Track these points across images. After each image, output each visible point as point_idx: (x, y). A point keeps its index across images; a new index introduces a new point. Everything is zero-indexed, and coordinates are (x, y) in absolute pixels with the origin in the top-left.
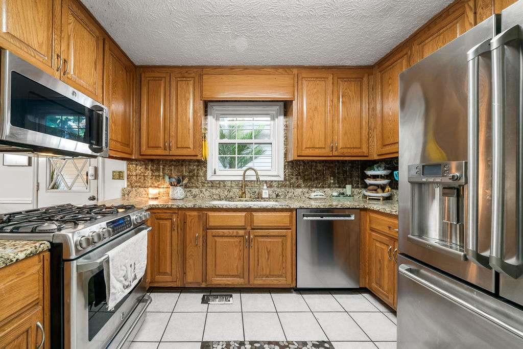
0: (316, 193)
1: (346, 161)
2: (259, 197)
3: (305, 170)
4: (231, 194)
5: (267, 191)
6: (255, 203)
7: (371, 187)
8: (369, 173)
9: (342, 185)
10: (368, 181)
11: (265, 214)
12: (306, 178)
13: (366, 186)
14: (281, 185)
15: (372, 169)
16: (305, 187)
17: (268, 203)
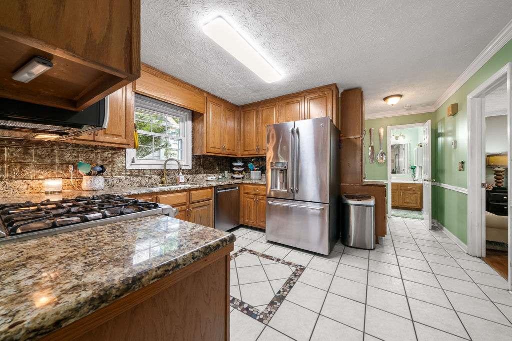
0: (211, 177)
1: (223, 157)
2: (176, 182)
3: (204, 162)
4: (152, 181)
5: (183, 177)
6: (175, 186)
7: (236, 172)
8: (235, 164)
9: (222, 171)
10: (235, 169)
11: (199, 191)
12: (205, 167)
13: (233, 172)
14: (190, 172)
15: (236, 162)
16: (204, 173)
17: (184, 185)
